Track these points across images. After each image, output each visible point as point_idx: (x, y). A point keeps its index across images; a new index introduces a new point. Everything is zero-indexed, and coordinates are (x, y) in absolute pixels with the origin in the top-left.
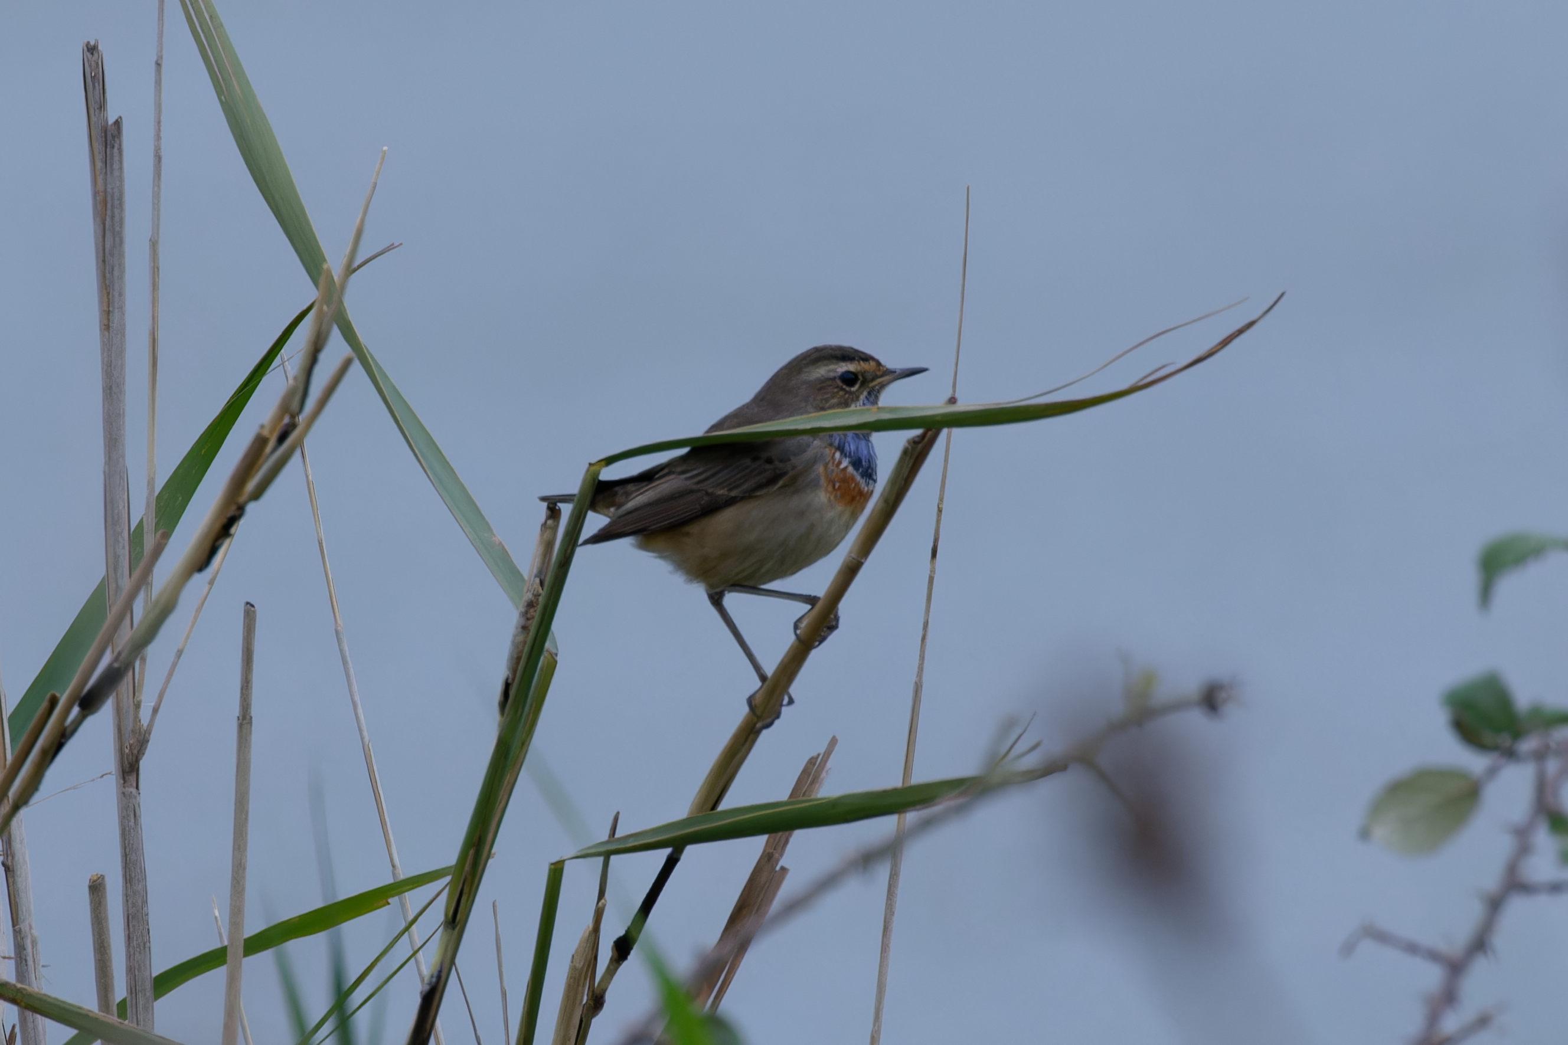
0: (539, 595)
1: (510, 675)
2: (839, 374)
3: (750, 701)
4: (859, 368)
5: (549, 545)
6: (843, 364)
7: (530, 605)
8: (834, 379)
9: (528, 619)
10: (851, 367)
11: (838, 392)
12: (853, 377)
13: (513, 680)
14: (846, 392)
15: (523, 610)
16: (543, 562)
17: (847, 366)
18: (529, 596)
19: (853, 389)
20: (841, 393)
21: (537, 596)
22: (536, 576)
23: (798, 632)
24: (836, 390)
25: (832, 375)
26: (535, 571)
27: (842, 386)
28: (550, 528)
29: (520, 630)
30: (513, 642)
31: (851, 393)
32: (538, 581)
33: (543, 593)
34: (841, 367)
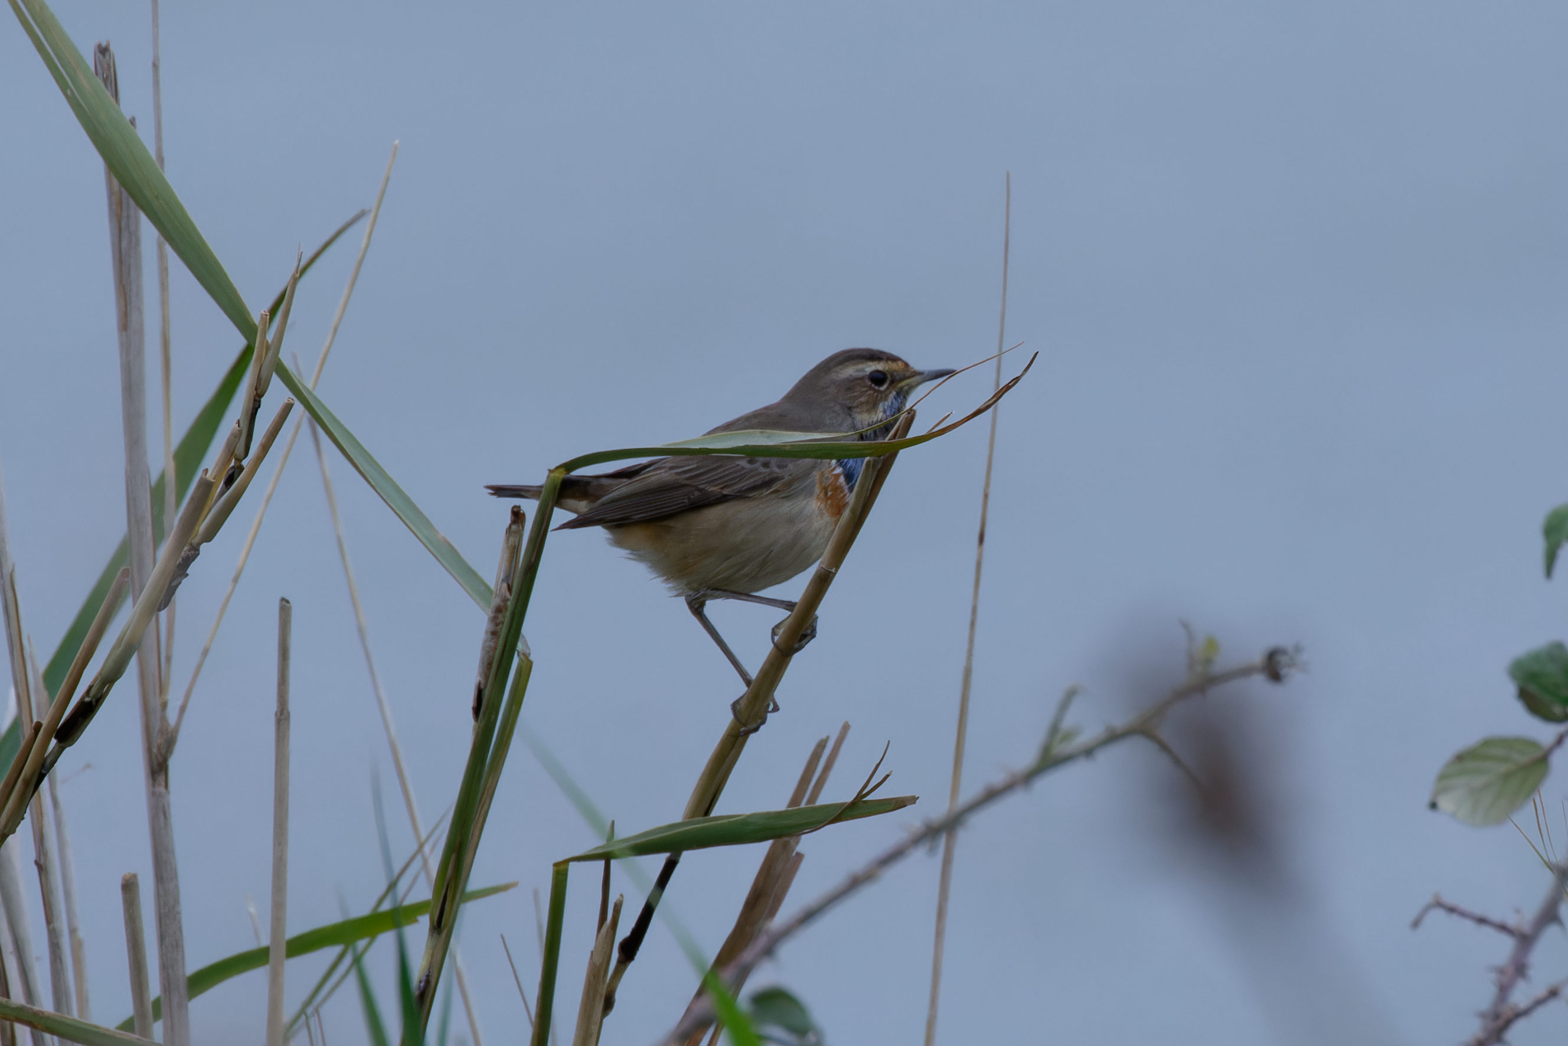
0: (508, 600)
1: (481, 679)
2: (868, 373)
3: (735, 706)
4: (887, 368)
5: (514, 550)
6: (870, 363)
7: (499, 610)
8: (862, 379)
9: (497, 625)
10: (880, 366)
11: (867, 391)
12: (882, 377)
13: (485, 686)
14: (876, 391)
15: (491, 615)
16: (510, 567)
17: (876, 365)
18: (496, 601)
19: (883, 388)
20: (871, 392)
21: (505, 600)
22: (503, 580)
23: (776, 638)
24: (865, 389)
25: (861, 374)
26: (502, 577)
27: (870, 386)
28: (515, 532)
29: (489, 635)
30: (483, 648)
31: (881, 392)
32: (505, 585)
33: (511, 598)
34: (870, 366)
